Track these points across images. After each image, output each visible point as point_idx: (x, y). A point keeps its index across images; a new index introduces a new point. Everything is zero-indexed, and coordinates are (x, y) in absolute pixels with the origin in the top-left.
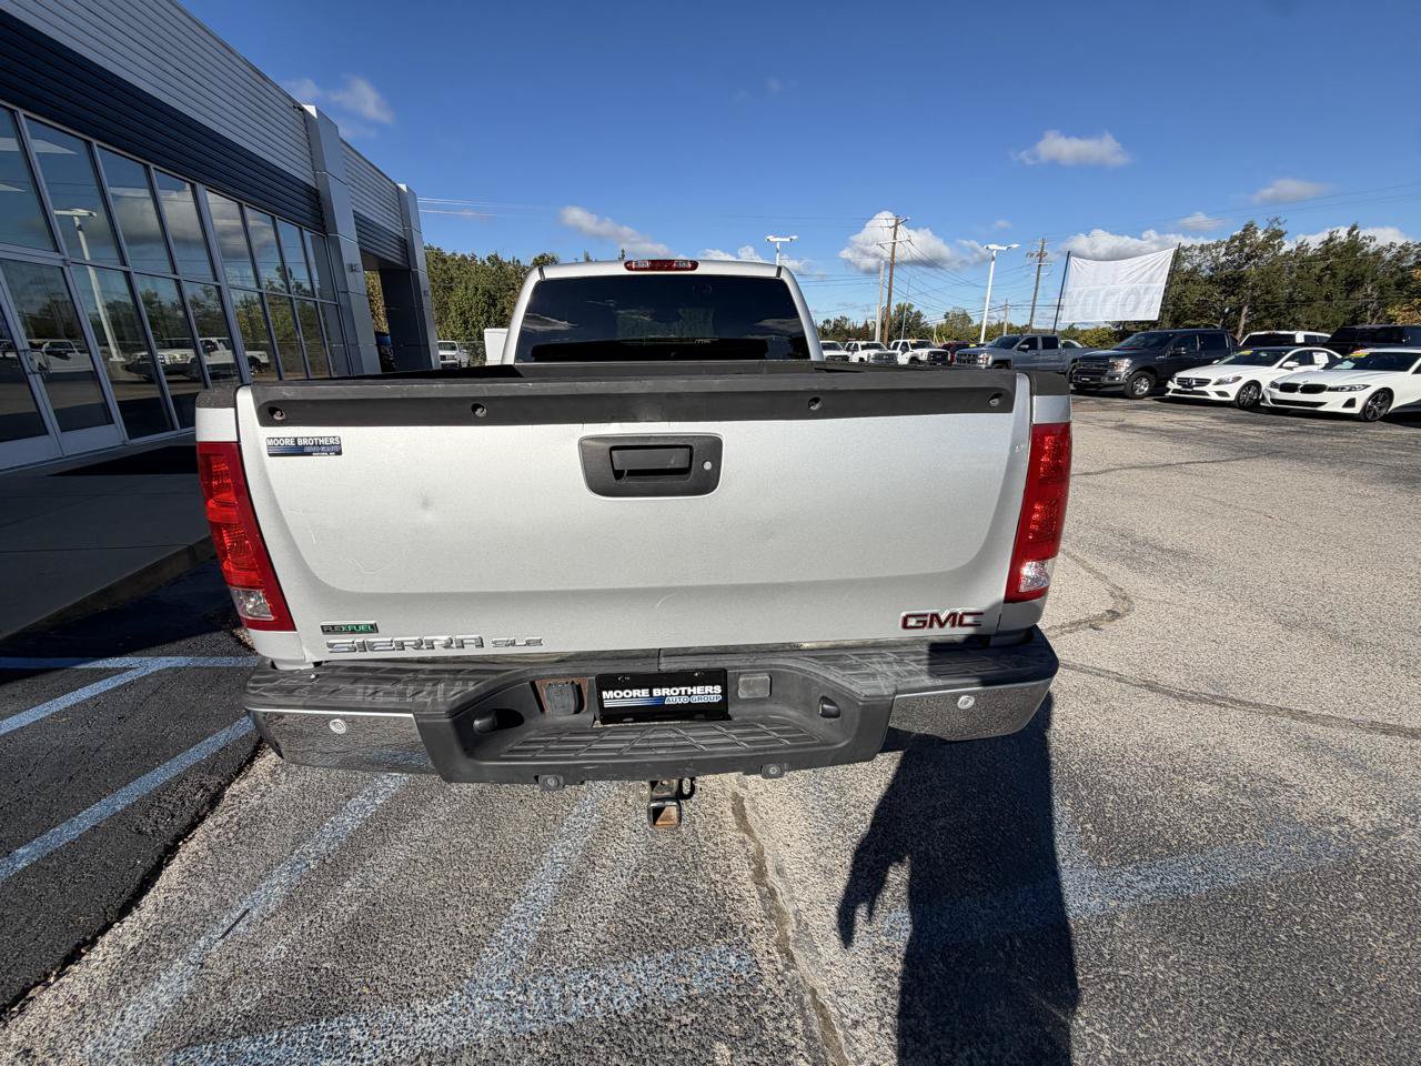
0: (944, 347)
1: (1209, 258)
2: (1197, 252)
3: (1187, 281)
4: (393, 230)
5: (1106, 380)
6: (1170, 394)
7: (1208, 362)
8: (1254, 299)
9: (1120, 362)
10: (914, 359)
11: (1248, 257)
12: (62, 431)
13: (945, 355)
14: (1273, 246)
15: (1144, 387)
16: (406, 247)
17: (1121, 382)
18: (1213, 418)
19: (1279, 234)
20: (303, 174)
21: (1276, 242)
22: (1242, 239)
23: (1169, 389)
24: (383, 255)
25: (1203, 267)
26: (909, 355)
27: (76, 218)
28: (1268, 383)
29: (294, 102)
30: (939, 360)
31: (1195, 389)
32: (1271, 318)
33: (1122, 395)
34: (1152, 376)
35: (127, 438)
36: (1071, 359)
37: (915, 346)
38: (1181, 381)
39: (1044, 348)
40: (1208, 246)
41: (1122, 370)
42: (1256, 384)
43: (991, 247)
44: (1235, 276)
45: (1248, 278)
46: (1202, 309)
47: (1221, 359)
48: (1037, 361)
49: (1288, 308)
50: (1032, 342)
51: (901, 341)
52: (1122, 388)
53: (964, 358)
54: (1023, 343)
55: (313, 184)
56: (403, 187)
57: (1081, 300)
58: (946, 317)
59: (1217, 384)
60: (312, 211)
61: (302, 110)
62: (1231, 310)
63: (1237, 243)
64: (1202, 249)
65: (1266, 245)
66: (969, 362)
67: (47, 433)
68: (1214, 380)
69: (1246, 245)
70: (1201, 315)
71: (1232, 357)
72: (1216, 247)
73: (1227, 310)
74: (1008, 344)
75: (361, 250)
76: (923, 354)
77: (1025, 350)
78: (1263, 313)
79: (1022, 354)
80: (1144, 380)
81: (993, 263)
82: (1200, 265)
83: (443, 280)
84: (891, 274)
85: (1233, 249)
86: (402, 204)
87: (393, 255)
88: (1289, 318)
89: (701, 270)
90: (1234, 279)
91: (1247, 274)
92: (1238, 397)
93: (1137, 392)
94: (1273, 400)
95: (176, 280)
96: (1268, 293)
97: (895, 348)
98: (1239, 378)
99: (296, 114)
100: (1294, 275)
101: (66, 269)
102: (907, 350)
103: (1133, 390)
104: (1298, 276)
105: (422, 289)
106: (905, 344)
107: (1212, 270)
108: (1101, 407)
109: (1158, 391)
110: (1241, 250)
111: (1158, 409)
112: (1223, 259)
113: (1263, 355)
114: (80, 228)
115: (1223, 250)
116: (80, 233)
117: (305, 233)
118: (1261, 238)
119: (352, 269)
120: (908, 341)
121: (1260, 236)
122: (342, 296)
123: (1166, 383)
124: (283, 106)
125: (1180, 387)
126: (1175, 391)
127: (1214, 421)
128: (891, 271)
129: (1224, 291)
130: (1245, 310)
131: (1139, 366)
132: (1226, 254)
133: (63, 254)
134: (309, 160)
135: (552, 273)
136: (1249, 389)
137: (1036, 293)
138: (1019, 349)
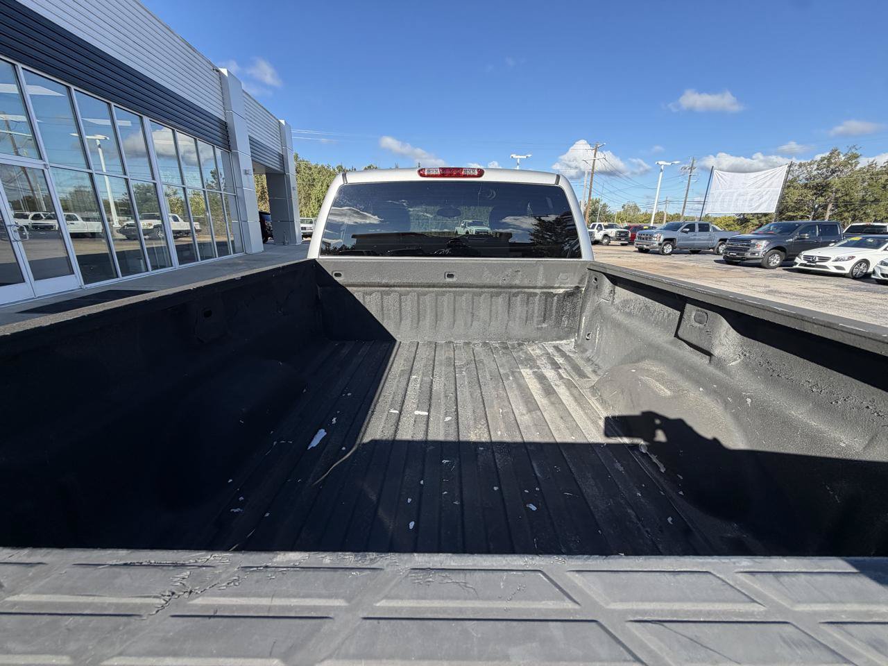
0: (626, 228)
1: (805, 172)
2: (796, 168)
3: (789, 186)
4: (276, 150)
5: (748, 255)
6: (797, 266)
7: (825, 244)
8: (836, 199)
9: (759, 243)
10: (606, 236)
11: (833, 172)
12: (35, 280)
13: (627, 234)
14: (851, 165)
15: (776, 260)
16: (282, 159)
17: (760, 256)
18: (837, 286)
19: (856, 157)
20: (218, 113)
21: (853, 161)
22: (829, 159)
23: (796, 264)
24: (267, 164)
25: (801, 178)
26: (602, 233)
27: (98, 141)
28: (879, 262)
29: (213, 66)
30: (623, 237)
31: (817, 264)
32: (849, 212)
33: (759, 266)
34: (782, 253)
35: (83, 284)
36: (718, 239)
37: (606, 227)
38: (806, 258)
39: (700, 231)
40: (804, 164)
41: (761, 248)
42: (867, 262)
43: (660, 163)
44: (824, 184)
45: (833, 185)
46: (799, 206)
47: (835, 242)
48: (694, 240)
49: (861, 206)
50: (691, 227)
51: (597, 224)
52: (760, 261)
53: (643, 236)
54: (686, 227)
55: (224, 119)
56: (283, 122)
57: (720, 199)
58: (623, 207)
59: (836, 261)
60: (223, 136)
61: (218, 71)
62: (819, 206)
63: (825, 162)
64: (800, 166)
65: (846, 164)
66: (646, 239)
67: (24, 281)
68: (833, 258)
69: (832, 163)
70: (799, 209)
71: (846, 242)
72: (810, 164)
73: (816, 206)
74: (675, 228)
75: (253, 160)
76: (612, 232)
77: (686, 232)
78: (843, 209)
79: (685, 235)
80: (776, 255)
81: (661, 173)
82: (798, 176)
83: (309, 180)
84: (592, 180)
85: (823, 166)
86: (281, 132)
87: (275, 165)
88: (862, 212)
89: (487, 178)
90: (822, 186)
91: (832, 183)
92: (852, 271)
93: (771, 264)
94: (883, 275)
95: (125, 179)
96: (847, 195)
97: (593, 227)
98: (853, 257)
99: (215, 74)
100: (866, 183)
101: (46, 170)
102: (601, 229)
103: (768, 262)
104: (869, 185)
105: (292, 186)
106: (600, 225)
107: (807, 179)
108: (747, 275)
109: (787, 263)
110: (828, 167)
111: (792, 278)
112: (815, 173)
113: (870, 240)
114: (100, 146)
115: (815, 167)
116: (100, 149)
117: (216, 149)
118: (843, 158)
119: (246, 173)
120: (602, 223)
121: (842, 158)
122: (238, 190)
123: (794, 259)
124: (206, 68)
125: (806, 262)
126: (801, 265)
127: (838, 288)
128: (592, 177)
129: (815, 194)
130: (830, 206)
131: (772, 246)
132: (817, 169)
133: (44, 161)
134: (221, 103)
135: (353, 179)
136: (861, 265)
137: (687, 193)
138: (682, 231)
